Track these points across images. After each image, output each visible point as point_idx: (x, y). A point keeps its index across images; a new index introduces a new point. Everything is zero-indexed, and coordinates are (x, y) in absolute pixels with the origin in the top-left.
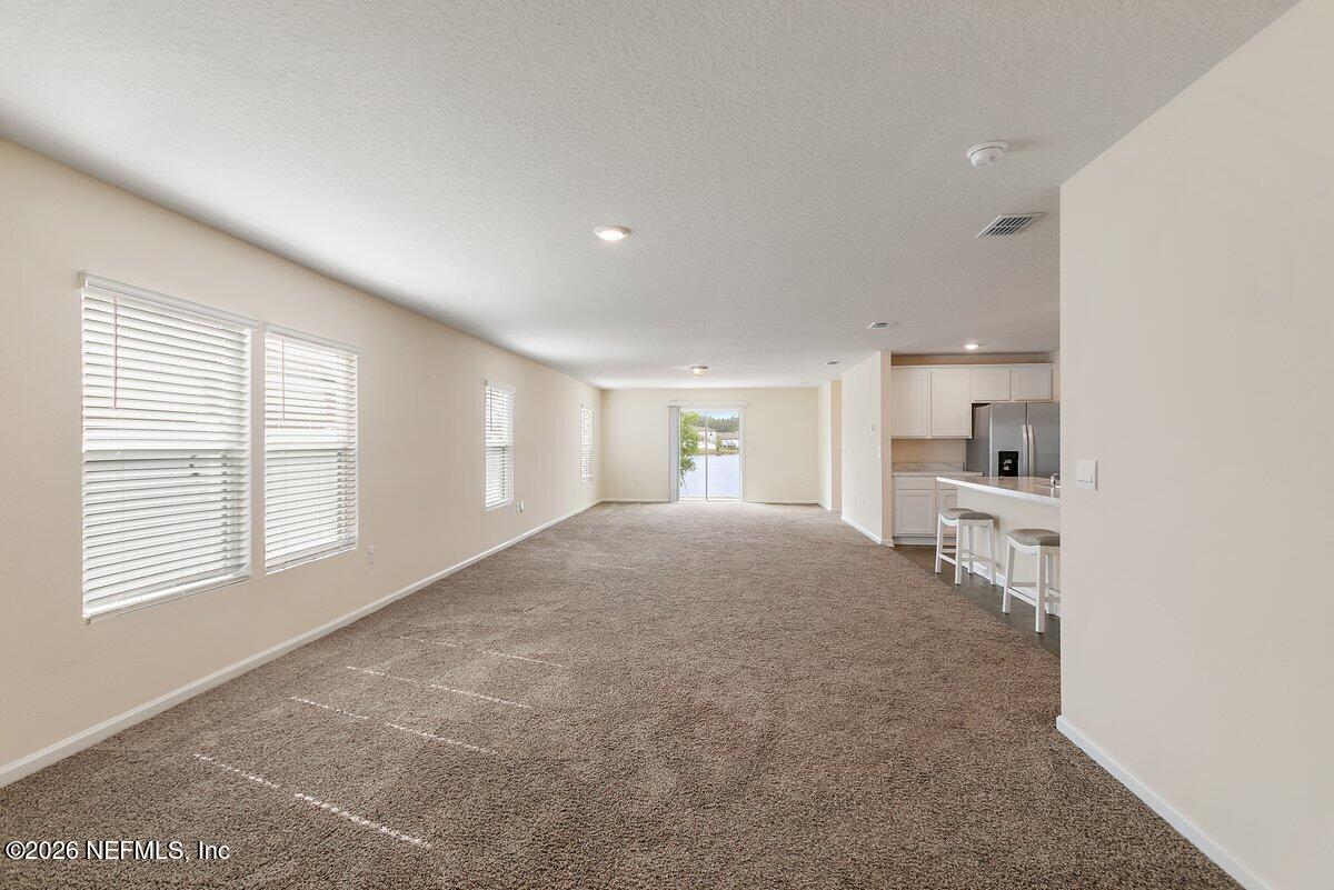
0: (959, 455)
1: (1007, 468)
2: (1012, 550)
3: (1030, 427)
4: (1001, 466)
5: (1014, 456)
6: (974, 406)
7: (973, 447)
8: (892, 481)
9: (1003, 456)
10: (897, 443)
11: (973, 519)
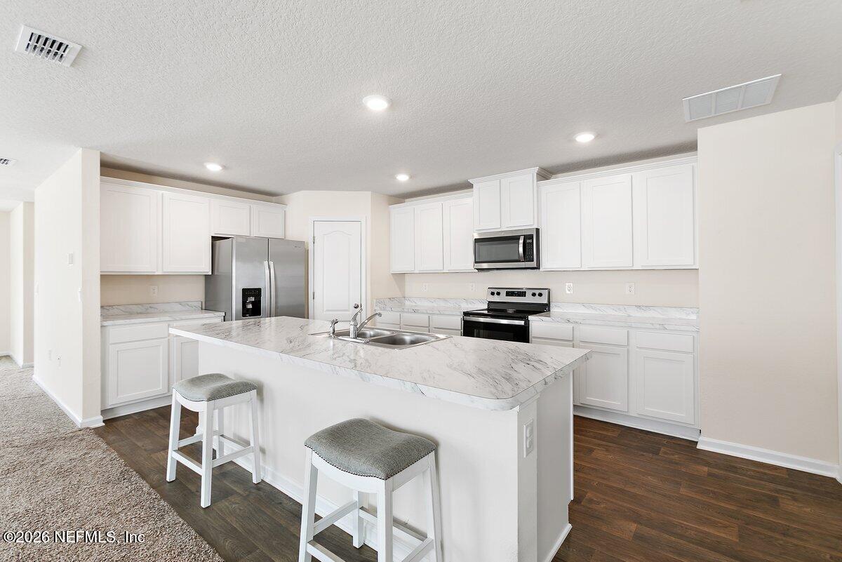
0: (197, 293)
1: (250, 306)
2: (314, 471)
3: (271, 263)
4: (244, 304)
5: (257, 293)
6: (215, 239)
7: (213, 284)
8: (101, 332)
9: (246, 293)
10: (106, 278)
11: (229, 395)
